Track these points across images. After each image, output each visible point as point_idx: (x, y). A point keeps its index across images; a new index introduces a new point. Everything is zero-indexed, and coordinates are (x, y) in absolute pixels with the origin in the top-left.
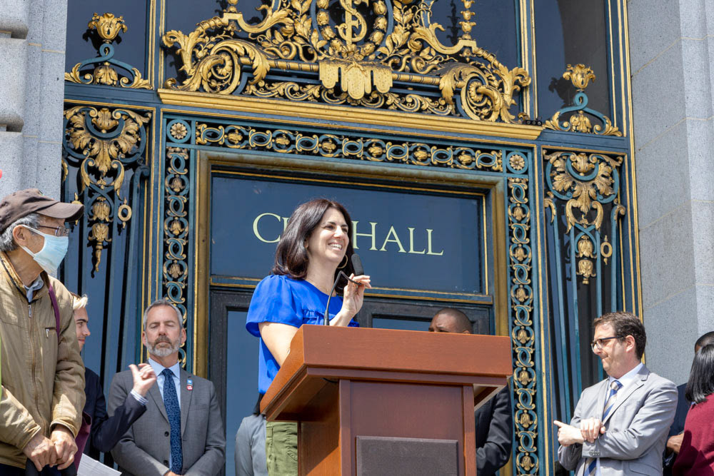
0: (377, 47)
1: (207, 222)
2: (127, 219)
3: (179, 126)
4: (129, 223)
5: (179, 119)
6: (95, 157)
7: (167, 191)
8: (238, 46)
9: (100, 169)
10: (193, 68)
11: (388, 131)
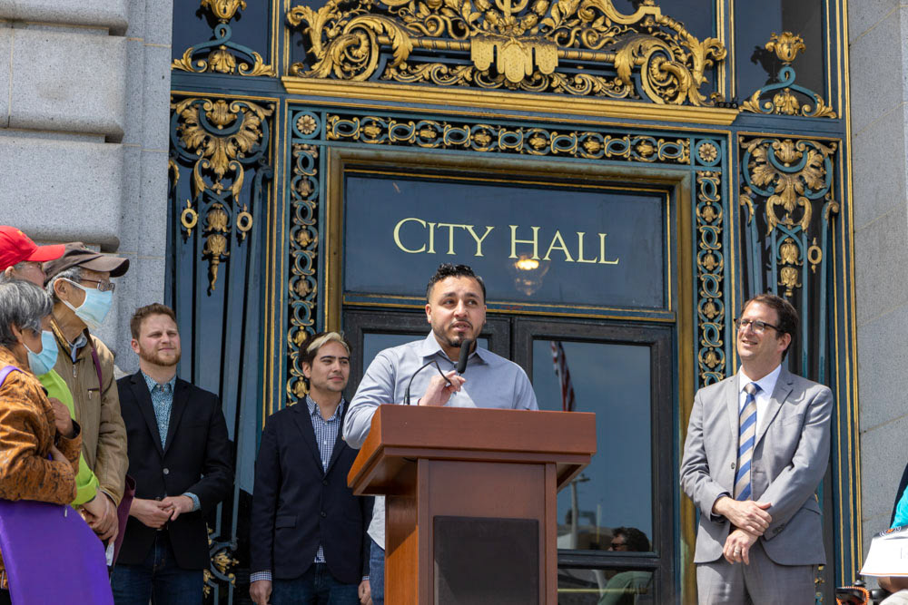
0: (540, 18)
1: (339, 231)
2: (247, 228)
3: (307, 120)
4: (249, 233)
5: (308, 111)
6: (209, 157)
7: (293, 195)
8: (375, 23)
9: (217, 171)
10: (322, 50)
11: (554, 119)
